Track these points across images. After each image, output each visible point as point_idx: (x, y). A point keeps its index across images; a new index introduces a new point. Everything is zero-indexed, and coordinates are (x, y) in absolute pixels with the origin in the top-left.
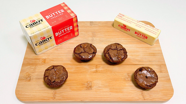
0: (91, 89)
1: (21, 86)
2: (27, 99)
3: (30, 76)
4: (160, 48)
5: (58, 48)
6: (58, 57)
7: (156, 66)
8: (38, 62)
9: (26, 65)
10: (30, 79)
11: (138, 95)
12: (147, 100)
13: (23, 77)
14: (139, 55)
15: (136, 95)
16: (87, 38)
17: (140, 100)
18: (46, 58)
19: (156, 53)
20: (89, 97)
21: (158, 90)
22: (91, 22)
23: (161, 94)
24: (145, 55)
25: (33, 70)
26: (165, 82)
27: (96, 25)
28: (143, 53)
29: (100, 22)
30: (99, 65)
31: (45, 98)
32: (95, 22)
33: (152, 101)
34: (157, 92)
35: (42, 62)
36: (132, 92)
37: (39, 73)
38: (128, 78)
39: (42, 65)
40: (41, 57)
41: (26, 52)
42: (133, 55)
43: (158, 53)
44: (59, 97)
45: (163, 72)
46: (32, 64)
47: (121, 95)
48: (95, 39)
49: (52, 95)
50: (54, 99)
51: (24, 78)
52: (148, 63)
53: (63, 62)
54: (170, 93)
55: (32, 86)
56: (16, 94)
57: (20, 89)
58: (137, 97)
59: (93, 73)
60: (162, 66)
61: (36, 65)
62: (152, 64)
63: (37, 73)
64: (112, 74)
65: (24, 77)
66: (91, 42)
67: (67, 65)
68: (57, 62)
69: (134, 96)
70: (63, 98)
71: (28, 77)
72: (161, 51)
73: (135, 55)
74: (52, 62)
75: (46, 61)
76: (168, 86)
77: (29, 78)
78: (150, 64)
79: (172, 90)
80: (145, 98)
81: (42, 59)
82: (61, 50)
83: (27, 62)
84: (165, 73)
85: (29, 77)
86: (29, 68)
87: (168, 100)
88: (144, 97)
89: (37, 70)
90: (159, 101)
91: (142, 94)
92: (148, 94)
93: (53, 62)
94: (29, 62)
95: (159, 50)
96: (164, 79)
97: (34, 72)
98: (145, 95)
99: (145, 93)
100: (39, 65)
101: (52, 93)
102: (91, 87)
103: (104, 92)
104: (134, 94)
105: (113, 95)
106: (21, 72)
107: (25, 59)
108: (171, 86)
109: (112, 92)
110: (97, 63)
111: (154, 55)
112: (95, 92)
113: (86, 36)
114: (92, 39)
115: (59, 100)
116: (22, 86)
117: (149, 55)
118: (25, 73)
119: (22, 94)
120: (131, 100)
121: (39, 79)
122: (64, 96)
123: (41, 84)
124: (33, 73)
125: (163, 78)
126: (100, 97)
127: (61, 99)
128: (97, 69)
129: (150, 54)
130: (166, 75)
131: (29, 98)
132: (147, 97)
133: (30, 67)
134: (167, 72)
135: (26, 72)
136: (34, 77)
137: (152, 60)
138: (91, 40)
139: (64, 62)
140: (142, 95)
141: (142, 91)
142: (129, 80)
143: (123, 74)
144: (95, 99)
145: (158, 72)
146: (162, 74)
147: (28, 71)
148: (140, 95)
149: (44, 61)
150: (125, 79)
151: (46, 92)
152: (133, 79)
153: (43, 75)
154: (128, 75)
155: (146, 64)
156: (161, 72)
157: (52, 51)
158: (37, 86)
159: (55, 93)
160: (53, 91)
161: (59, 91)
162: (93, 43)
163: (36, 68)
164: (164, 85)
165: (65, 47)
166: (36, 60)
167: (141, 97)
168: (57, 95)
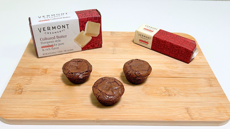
1: (6, 100)
2: (14, 116)
3: (23, 88)
4: (206, 60)
7: (203, 79)
8: (36, 72)
9: (19, 75)
10: (22, 92)
11: (182, 113)
14: (179, 67)
15: (179, 113)
17: (186, 120)
18: (48, 67)
19: (201, 65)
20: (109, 114)
21: (210, 108)
22: (112, 32)
23: (214, 112)
25: (27, 81)
26: (218, 98)
27: (118, 36)
29: (123, 33)
31: (41, 116)
32: (117, 32)
34: (209, 109)
35: (42, 72)
36: (172, 109)
37: (36, 85)
38: (165, 93)
39: (41, 75)
40: (41, 66)
41: (20, 61)
42: (170, 67)
43: (204, 65)
44: (63, 114)
45: (214, 86)
46: (28, 74)
47: (157, 113)
48: (117, 49)
49: (53, 111)
50: (55, 116)
52: (192, 76)
55: (24, 100)
57: (6, 104)
58: (181, 116)
60: (211, 79)
61: (33, 75)
62: (197, 77)
63: (33, 85)
65: (12, 89)
66: (112, 52)
69: (176, 114)
70: (68, 116)
72: (207, 63)
73: (172, 67)
75: (48, 71)
76: (224, 102)
77: (20, 91)
78: (195, 76)
80: (193, 116)
81: (42, 69)
83: (20, 72)
84: (216, 87)
85: (20, 89)
86: (22, 78)
88: (190, 116)
89: (33, 81)
91: (188, 112)
92: (196, 112)
93: (58, 72)
94: (24, 72)
95: (204, 62)
96: (217, 94)
97: (29, 83)
98: (193, 114)
99: (193, 111)
100: (37, 75)
101: (53, 109)
104: (175, 112)
105: (145, 113)
106: (9, 84)
107: (18, 68)
108: (227, 102)
111: (199, 68)
114: (113, 49)
116: (8, 100)
118: (15, 84)
119: (6, 109)
121: (35, 91)
122: (71, 113)
123: (38, 98)
124: (27, 84)
125: (215, 93)
126: (126, 114)
127: (66, 117)
130: (218, 89)
131: (17, 115)
132: (195, 116)
133: (24, 77)
134: (219, 86)
135: (17, 83)
136: (28, 89)
137: (196, 72)
140: (189, 114)
141: (187, 109)
142: (166, 95)
143: (158, 88)
144: (118, 118)
145: (207, 86)
146: (214, 89)
147: (21, 82)
148: (186, 113)
149: (45, 71)
150: (161, 94)
151: (43, 107)
152: (173, 94)
153: (41, 88)
154: (166, 89)
155: (189, 77)
156: (211, 86)
157: (57, 60)
158: (31, 100)
159: (58, 109)
160: (55, 107)
161: (63, 106)
162: (115, 53)
163: (32, 79)
164: (217, 101)
165: (76, 56)
166: (33, 70)
167: (187, 115)
168: (60, 112)
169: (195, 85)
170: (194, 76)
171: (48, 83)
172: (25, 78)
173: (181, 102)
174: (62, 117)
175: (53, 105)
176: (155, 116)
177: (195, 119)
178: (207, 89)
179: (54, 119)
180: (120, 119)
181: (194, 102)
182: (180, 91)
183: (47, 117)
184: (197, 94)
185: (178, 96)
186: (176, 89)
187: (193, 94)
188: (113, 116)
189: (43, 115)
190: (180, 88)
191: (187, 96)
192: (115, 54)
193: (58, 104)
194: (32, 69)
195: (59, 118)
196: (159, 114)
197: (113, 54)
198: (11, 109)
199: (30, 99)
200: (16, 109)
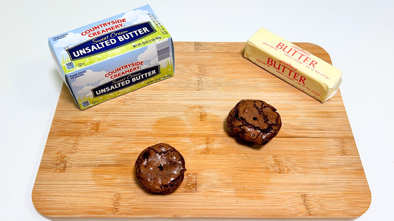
0: (196, 190)
1: (43, 183)
2: (58, 211)
3: (66, 160)
4: (342, 101)
5: (127, 98)
6: (126, 117)
7: (332, 140)
8: (84, 129)
9: (57, 136)
10: (65, 167)
11: (297, 204)
12: (315, 215)
13: (49, 162)
14: (298, 116)
15: (292, 205)
16: (188, 78)
17: (301, 216)
18: (101, 119)
19: (333, 112)
20: (192, 208)
21: (337, 194)
22: (197, 45)
23: (343, 201)
24: (309, 117)
25: (72, 146)
26: (353, 176)
27: (207, 51)
28: (305, 111)
29: (215, 44)
30: (213, 138)
31: (96, 210)
32: (206, 43)
33: (326, 217)
34: (336, 197)
35: (92, 129)
36: (282, 197)
37: (85, 154)
38: (274, 167)
39: (91, 136)
40: (89, 118)
41: (57, 107)
43: (337, 112)
44: (126, 207)
45: (348, 154)
46: (70, 134)
47: (260, 204)
48: (204, 79)
49: (112, 203)
50: (116, 211)
51: (52, 164)
52: (317, 133)
53: (136, 130)
54: (364, 200)
55: (69, 183)
56: (33, 201)
57: (44, 190)
58: (294, 209)
59: (201, 153)
60: (345, 140)
61: (79, 136)
62: (324, 135)
63: (80, 154)
64: (240, 156)
65: (51, 162)
66: (196, 87)
67: (145, 136)
68: (124, 129)
69: (288, 205)
70: (134, 210)
71: (60, 161)
72: (343, 107)
73: (288, 116)
74: (113, 129)
75: (100, 128)
76: (360, 184)
77: (63, 165)
78: (321, 135)
79: (368, 194)
80: (311, 210)
81: (91, 122)
82: (134, 103)
83: (59, 130)
84: (351, 155)
85: (62, 162)
86: (63, 142)
87: (359, 215)
88: (308, 209)
89: (79, 147)
90: (340, 217)
91: (304, 202)
92: (317, 202)
93: (115, 129)
94: (63, 129)
95: (339, 106)
96: (351, 168)
97: (73, 151)
98: (312, 205)
99: (312, 200)
100: (84, 136)
101: (111, 199)
102: (195, 185)
103: (225, 198)
104: (286, 203)
105: (242, 204)
106: (45, 152)
107: (56, 121)
108: (365, 184)
109: (241, 197)
110: (207, 132)
111: (329, 117)
112: (204, 198)
113: (186, 74)
114: (199, 81)
115: (126, 214)
116: (48, 183)
117: (319, 117)
118: (54, 152)
119: (46, 200)
120: (282, 216)
121: (84, 166)
122: (137, 205)
123: (89, 179)
124: (72, 153)
125: (349, 166)
126: (215, 207)
127: (131, 212)
128: (209, 145)
129: (321, 114)
130: (354, 159)
131: (63, 209)
132: (315, 210)
134: (356, 153)
135: (56, 152)
136: (74, 163)
137: (324, 126)
138: (196, 82)
139: (139, 130)
140: (306, 205)
141: (304, 196)
142: (276, 171)
143: (264, 157)
144: (205, 213)
145: (338, 153)
146: (347, 159)
147: (62, 149)
148: (301, 204)
149: (96, 127)
150: (268, 169)
151: (98, 196)
152: (285, 169)
153: (92, 159)
154: (275, 160)
155: (312, 136)
156: (344, 153)
157: (113, 104)
158: (80, 182)
159: (118, 198)
160: (114, 194)
161: (126, 194)
162: (201, 88)
163: (78, 142)
164: (350, 183)
165: (141, 97)
166: (79, 124)
167: (302, 208)
168: (122, 203)
169: (320, 152)
170: (320, 133)
171: (102, 149)
172: (68, 142)
173: (297, 184)
174: (125, 212)
175: (111, 192)
176: (257, 210)
177: (314, 215)
178: (336, 159)
179: (113, 215)
180: (207, 215)
181: (315, 184)
182: (296, 163)
183: (104, 213)
184: (321, 168)
185: (292, 173)
186: (290, 159)
187: (315, 168)
188: (197, 211)
189: (98, 210)
190: (297, 158)
191: (306, 173)
192: (201, 91)
193: (118, 190)
194: (76, 123)
195: (121, 214)
196: (264, 206)
197: (198, 90)
198: (52, 199)
199: (78, 180)
200: (60, 199)
